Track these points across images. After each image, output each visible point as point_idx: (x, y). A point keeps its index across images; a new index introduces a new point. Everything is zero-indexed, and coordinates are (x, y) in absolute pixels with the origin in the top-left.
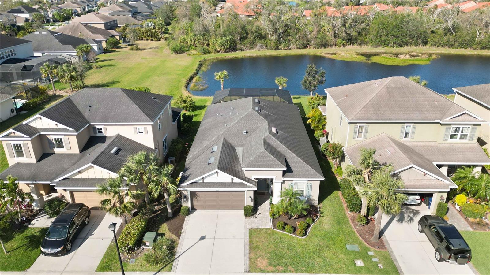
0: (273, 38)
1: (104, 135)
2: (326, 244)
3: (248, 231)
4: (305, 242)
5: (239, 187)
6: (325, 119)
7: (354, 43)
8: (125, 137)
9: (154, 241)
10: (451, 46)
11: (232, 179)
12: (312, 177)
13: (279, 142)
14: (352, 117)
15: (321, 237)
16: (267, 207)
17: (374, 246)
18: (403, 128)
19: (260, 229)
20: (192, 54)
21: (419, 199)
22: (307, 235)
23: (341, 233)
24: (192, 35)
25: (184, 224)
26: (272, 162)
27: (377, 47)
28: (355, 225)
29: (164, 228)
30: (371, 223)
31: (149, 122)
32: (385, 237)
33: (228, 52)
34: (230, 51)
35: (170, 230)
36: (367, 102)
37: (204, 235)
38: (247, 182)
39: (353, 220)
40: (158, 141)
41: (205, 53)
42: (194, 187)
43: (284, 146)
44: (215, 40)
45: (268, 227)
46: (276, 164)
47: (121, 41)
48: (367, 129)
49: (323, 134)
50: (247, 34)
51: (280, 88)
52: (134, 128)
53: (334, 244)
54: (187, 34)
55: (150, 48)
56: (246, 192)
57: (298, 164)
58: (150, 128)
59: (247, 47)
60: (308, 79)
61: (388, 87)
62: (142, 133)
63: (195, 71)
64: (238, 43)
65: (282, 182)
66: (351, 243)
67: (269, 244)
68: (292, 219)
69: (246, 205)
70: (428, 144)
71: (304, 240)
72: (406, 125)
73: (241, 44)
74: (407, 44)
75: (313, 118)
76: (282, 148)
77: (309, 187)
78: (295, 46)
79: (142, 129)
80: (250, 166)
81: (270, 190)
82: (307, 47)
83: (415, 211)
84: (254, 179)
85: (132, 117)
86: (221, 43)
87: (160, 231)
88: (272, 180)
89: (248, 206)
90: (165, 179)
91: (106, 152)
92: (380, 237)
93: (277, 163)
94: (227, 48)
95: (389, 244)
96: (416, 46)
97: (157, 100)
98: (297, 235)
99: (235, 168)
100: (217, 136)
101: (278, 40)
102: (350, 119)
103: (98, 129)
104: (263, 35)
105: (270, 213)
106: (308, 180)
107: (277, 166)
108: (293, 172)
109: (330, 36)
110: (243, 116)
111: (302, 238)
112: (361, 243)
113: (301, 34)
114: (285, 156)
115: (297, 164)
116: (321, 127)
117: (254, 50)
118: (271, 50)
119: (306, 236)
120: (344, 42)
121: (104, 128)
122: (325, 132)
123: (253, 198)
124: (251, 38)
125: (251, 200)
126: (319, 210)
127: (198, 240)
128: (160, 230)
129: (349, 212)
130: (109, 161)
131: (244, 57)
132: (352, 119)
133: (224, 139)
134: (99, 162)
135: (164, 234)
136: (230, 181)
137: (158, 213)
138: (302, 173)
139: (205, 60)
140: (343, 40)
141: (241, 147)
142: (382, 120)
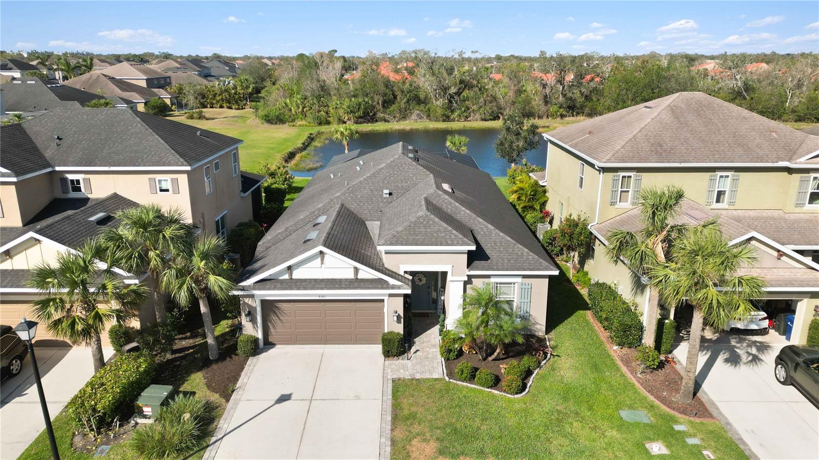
0: (440, 102)
1: (83, 196)
2: (573, 409)
3: (390, 385)
4: (524, 406)
5: (370, 288)
6: (545, 192)
7: (579, 114)
8: (129, 200)
9: (165, 403)
11: (356, 270)
12: (532, 267)
13: (457, 204)
14: (608, 157)
15: (559, 394)
16: (434, 338)
17: (684, 412)
18: (712, 180)
19: (418, 380)
20: (298, 125)
21: (765, 319)
22: (527, 390)
23: (604, 386)
24: (299, 96)
25: (243, 374)
26: (443, 235)
28: (633, 372)
29: (197, 381)
30: (667, 366)
31: (182, 165)
32: (706, 394)
33: (360, 123)
34: (364, 122)
35: (209, 386)
36: (635, 133)
37: (288, 393)
38: (389, 276)
39: (627, 362)
40: (203, 214)
41: (320, 124)
42: (269, 289)
43: (468, 212)
44: (338, 102)
45: (435, 376)
46: (453, 237)
47: (173, 108)
48: (638, 181)
49: (543, 218)
50: (395, 97)
52: (150, 179)
53: (590, 408)
54: (291, 96)
55: (224, 118)
56: (386, 301)
57: (501, 244)
58: (183, 180)
59: (394, 117)
60: (506, 139)
61: (672, 109)
62: (167, 190)
63: (300, 145)
64: (380, 110)
65: (466, 279)
66: (631, 407)
67: (440, 411)
68: (490, 359)
69: (386, 331)
70: (765, 215)
71: (519, 401)
72: (719, 174)
73: (384, 112)
75: (521, 192)
76: (464, 214)
77: (526, 293)
78: (478, 116)
79: (166, 181)
80: (396, 241)
81: (440, 307)
82: (499, 118)
83: (758, 344)
84: (405, 272)
85: (146, 158)
86: (349, 107)
87: (186, 387)
88: (444, 274)
89: (391, 333)
90: (199, 264)
91: (78, 217)
92: (695, 394)
93: (456, 236)
94: (360, 117)
95: (717, 409)
97: (207, 138)
98: (505, 391)
99: (363, 251)
100: (328, 200)
101: (450, 107)
102: (605, 160)
103: (72, 181)
104: (423, 99)
105: (441, 347)
106: (524, 277)
107: (455, 242)
108: (489, 258)
109: (537, 102)
110: (383, 165)
111: (516, 396)
112: (652, 406)
113: (488, 96)
114: (472, 229)
115: (498, 244)
116: (538, 208)
117: (407, 122)
118: (436, 121)
119: (524, 393)
120: (561, 110)
121: (84, 179)
122: (547, 214)
123: (402, 316)
124: (402, 101)
125: (399, 317)
126: (548, 343)
127: (273, 403)
128: (185, 385)
129: (615, 348)
130: (79, 233)
131: (390, 130)
132: (608, 161)
133: (342, 205)
134: (54, 232)
135: (194, 393)
136: (351, 275)
137: (186, 352)
138: (509, 260)
139: (319, 133)
140: (560, 108)
141: (378, 220)
142: (669, 162)
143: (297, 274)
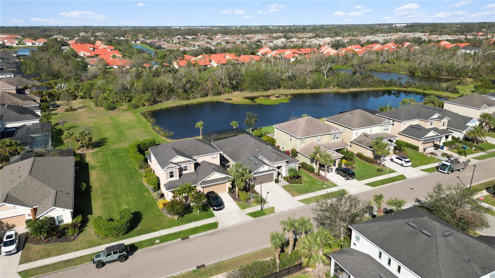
3: (282, 187)
6: (275, 140)
7: (236, 90)
10: (294, 88)
14: (299, 136)
15: (308, 183)
19: (285, 185)
20: (123, 110)
23: (313, 180)
24: (113, 93)
25: (256, 191)
27: (252, 92)
28: (316, 177)
30: (320, 175)
34: (154, 104)
36: (302, 129)
39: (314, 175)
41: (136, 108)
45: (287, 184)
48: (305, 140)
50: (162, 89)
51: (234, 128)
53: (313, 183)
55: (80, 108)
56: (274, 173)
59: (164, 99)
60: (248, 121)
61: (306, 122)
62: (215, 158)
64: (156, 96)
66: (318, 182)
70: (326, 143)
72: (318, 136)
73: (159, 97)
74: (269, 89)
78: (199, 95)
80: (275, 161)
82: (208, 96)
83: (332, 168)
89: (276, 179)
95: (330, 179)
96: (275, 89)
100: (246, 154)
106: (295, 164)
107: (284, 160)
110: (252, 143)
112: (321, 181)
113: (202, 87)
117: (170, 102)
118: (184, 100)
119: (303, 184)
120: (230, 89)
124: (165, 92)
129: (311, 174)
133: (250, 154)
136: (268, 169)
138: (292, 161)
142: (310, 136)
143: (259, 171)
